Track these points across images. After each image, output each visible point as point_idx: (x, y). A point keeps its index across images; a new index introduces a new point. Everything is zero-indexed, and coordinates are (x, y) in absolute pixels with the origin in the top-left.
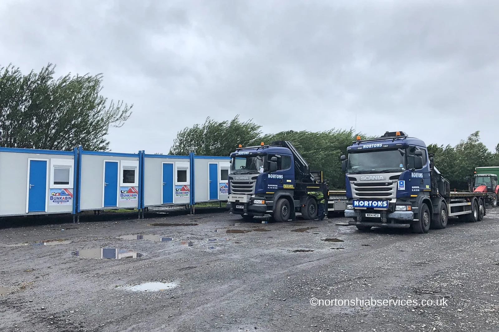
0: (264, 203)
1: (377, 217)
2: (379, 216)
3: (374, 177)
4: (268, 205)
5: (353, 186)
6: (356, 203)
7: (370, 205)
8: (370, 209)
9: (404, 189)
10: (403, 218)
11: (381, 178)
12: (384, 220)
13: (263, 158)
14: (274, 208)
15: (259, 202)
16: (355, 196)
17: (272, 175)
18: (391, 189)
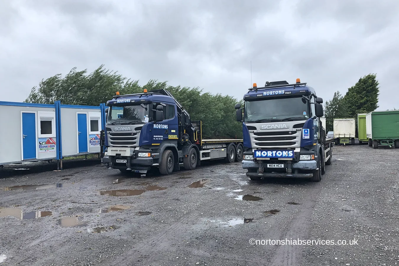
0: (150, 156)
1: (280, 167)
2: (283, 166)
3: (276, 125)
4: (154, 158)
5: (252, 136)
6: (258, 153)
7: (274, 155)
8: (274, 160)
9: (308, 137)
10: (308, 167)
11: (284, 126)
12: (290, 170)
13: (148, 105)
14: (160, 160)
15: (144, 155)
16: (254, 145)
17: (157, 125)
18: (295, 138)
